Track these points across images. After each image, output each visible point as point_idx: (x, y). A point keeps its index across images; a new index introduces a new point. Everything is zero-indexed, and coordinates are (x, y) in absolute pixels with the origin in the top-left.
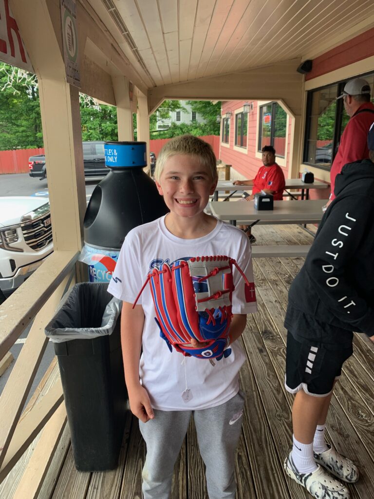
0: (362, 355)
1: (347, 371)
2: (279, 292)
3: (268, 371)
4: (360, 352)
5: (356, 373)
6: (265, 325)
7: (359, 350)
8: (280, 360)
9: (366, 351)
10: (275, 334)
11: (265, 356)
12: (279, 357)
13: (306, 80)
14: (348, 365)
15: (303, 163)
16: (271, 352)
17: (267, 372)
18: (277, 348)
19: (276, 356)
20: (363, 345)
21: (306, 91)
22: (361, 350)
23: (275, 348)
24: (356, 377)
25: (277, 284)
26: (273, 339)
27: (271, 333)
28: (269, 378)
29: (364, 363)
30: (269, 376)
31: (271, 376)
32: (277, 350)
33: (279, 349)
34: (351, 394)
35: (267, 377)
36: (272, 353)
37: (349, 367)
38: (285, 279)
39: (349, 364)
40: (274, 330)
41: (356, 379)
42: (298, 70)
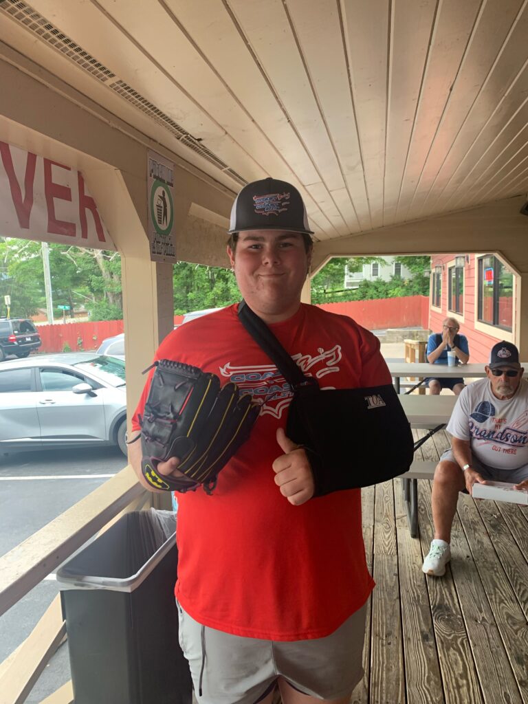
2: (476, 542)
3: (429, 673)
6: (442, 595)
8: (452, 656)
10: (454, 612)
11: (430, 647)
12: (452, 651)
16: (441, 641)
17: (426, 675)
18: (452, 636)
19: (448, 649)
23: (450, 635)
25: (475, 530)
26: (448, 620)
27: (448, 609)
28: (428, 686)
30: (429, 681)
31: (432, 682)
32: (452, 640)
33: (456, 638)
35: (426, 684)
36: (442, 643)
38: (490, 521)
40: (454, 605)
42: (522, 212)
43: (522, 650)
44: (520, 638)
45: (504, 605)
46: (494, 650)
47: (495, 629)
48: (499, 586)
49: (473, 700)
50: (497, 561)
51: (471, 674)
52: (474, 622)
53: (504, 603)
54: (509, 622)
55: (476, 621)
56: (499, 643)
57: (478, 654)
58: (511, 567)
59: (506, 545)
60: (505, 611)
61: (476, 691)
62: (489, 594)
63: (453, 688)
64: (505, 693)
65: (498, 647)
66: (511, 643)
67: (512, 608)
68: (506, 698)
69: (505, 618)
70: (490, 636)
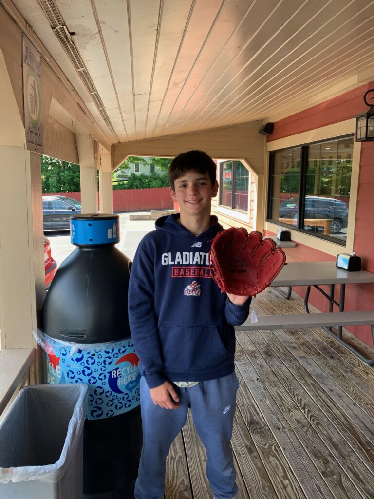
0: (363, 449)
1: (352, 475)
2: (259, 367)
3: (262, 481)
4: (360, 445)
5: (361, 477)
6: (250, 412)
7: (358, 443)
8: (273, 463)
9: (366, 445)
10: (262, 425)
11: (256, 457)
12: (272, 458)
13: (268, 141)
14: (350, 466)
15: (267, 221)
16: (261, 450)
17: (261, 483)
18: (267, 445)
19: (268, 457)
20: (361, 435)
21: (268, 151)
22: (360, 443)
23: (265, 445)
24: (363, 483)
25: (255, 357)
26: (261, 432)
27: (258, 423)
28: (264, 492)
29: (368, 461)
30: (264, 488)
31: (266, 488)
32: (268, 448)
33: (271, 446)
35: (263, 491)
36: (263, 452)
37: (352, 469)
38: (262, 349)
39: (351, 464)
40: (261, 419)
41: (363, 486)
42: (260, 132)
43: (315, 447)
44: (311, 438)
45: (292, 413)
46: (297, 450)
47: (292, 433)
48: (284, 398)
49: (298, 496)
50: (276, 379)
51: (289, 474)
52: (278, 430)
53: (292, 411)
54: (300, 426)
55: (279, 429)
56: (299, 445)
57: (289, 456)
58: (287, 383)
59: (278, 366)
60: (294, 418)
61: (297, 487)
62: (280, 406)
63: (282, 490)
64: (316, 485)
65: (299, 447)
66: (306, 443)
67: (297, 414)
68: (318, 489)
69: (296, 423)
70: (292, 440)
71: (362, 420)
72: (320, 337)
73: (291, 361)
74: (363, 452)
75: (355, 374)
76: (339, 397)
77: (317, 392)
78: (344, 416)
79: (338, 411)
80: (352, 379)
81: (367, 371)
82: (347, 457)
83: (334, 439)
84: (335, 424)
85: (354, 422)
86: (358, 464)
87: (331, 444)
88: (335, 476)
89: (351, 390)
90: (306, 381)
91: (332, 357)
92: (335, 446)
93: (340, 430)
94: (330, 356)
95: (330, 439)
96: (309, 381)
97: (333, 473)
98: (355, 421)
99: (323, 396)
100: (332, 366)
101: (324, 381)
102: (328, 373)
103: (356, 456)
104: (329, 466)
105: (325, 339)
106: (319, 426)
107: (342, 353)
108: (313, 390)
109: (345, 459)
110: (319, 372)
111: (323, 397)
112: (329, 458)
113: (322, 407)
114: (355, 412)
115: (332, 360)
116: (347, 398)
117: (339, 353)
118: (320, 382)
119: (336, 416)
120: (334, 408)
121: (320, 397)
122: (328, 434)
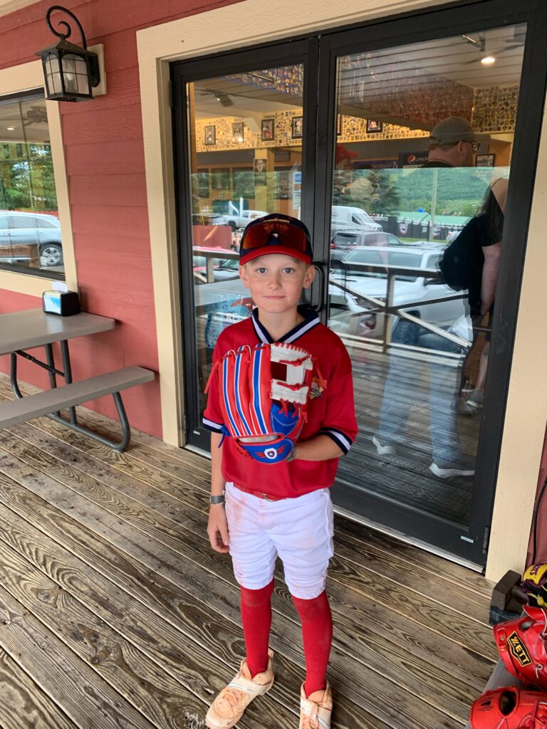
0: (145, 588)
1: (136, 638)
4: (139, 583)
5: (149, 632)
7: (136, 581)
9: (147, 578)
14: (132, 624)
20: (138, 566)
22: (138, 579)
24: (154, 641)
29: (154, 603)
34: (160, 686)
37: (135, 627)
39: (133, 620)
41: (155, 646)
43: (72, 623)
44: (63, 610)
45: (25, 582)
46: (44, 644)
47: (30, 619)
48: (6, 562)
51: (36, 698)
53: (24, 579)
54: (42, 599)
55: (5, 623)
56: (45, 632)
57: (31, 664)
58: (7, 532)
60: (29, 588)
61: (53, 713)
64: (85, 688)
65: (46, 637)
66: (57, 623)
67: (35, 580)
68: (89, 693)
69: (34, 597)
70: (31, 631)
71: (136, 542)
72: (52, 434)
73: (9, 489)
74: (145, 591)
75: (113, 474)
76: (97, 519)
77: (61, 526)
78: (109, 547)
79: (99, 544)
80: (111, 484)
81: (130, 463)
82: (124, 613)
83: (101, 593)
84: (98, 567)
85: (126, 551)
86: (142, 615)
87: (97, 604)
88: (112, 655)
89: (113, 501)
90: (41, 515)
91: (75, 460)
92: (104, 603)
93: (107, 573)
94: (73, 458)
95: (94, 595)
96: (45, 513)
97: (107, 651)
98: (127, 548)
99: (73, 528)
100: (79, 473)
101: (69, 504)
102: (74, 488)
103: (136, 603)
104: (100, 644)
105: (60, 434)
106: (74, 582)
107: (90, 448)
108: (54, 526)
109: (122, 616)
110: (60, 492)
111: (72, 531)
112: (98, 629)
113: (74, 548)
114: (124, 534)
115: (77, 463)
116: (109, 516)
117: (86, 450)
118: (64, 508)
119: (98, 553)
120: (93, 540)
121: (69, 532)
122: (91, 589)
